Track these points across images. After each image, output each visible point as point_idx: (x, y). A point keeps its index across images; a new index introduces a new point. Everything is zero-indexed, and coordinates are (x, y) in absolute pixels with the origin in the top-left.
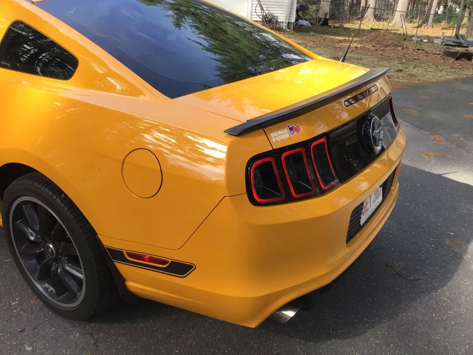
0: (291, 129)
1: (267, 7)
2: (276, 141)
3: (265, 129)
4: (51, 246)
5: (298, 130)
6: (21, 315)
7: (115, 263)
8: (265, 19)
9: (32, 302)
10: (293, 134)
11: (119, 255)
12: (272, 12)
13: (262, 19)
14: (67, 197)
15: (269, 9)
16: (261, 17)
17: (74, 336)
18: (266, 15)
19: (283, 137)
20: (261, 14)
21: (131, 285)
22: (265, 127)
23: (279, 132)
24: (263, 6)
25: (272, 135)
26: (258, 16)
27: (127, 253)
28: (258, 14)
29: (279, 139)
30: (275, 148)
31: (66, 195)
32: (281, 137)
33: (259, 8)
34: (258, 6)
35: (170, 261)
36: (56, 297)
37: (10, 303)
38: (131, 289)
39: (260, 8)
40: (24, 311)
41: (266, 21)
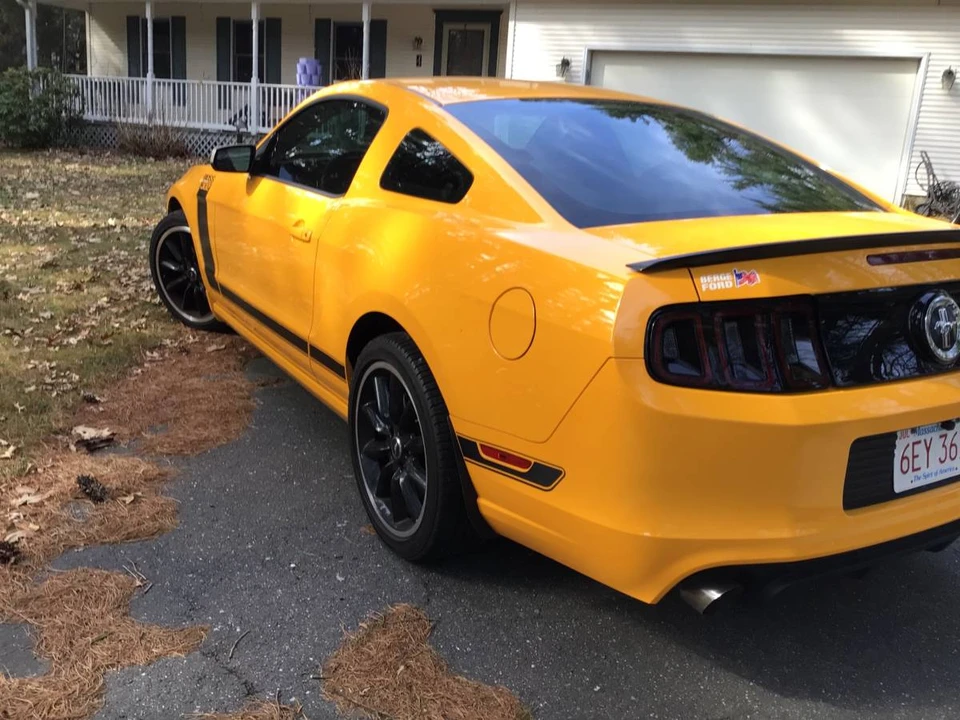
0: (739, 276)
1: (943, 170)
2: (708, 289)
3: (692, 269)
4: (398, 441)
5: (750, 279)
6: (343, 540)
7: (467, 463)
8: (935, 193)
9: (363, 529)
10: (740, 283)
11: (470, 448)
12: (952, 179)
13: (929, 191)
14: (425, 364)
15: (948, 173)
16: (926, 188)
17: (403, 581)
18: (938, 184)
19: (720, 286)
20: (926, 182)
21: (485, 504)
22: (694, 266)
23: (716, 278)
24: (934, 166)
25: (703, 280)
26: (921, 185)
27: (481, 445)
28: (920, 182)
29: (713, 287)
30: (704, 298)
31: (424, 359)
32: (718, 285)
33: (923, 170)
34: (923, 165)
35: (533, 461)
36: (393, 522)
37: (335, 524)
38: (485, 512)
39: (925, 171)
40: (349, 537)
41: (938, 198)
